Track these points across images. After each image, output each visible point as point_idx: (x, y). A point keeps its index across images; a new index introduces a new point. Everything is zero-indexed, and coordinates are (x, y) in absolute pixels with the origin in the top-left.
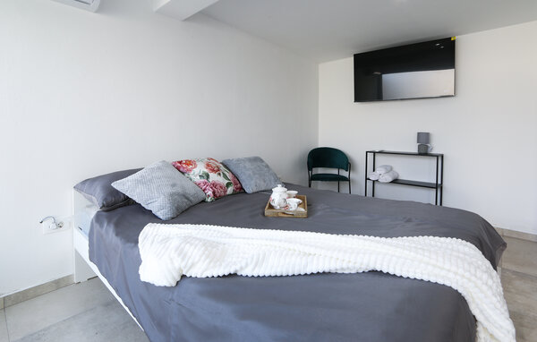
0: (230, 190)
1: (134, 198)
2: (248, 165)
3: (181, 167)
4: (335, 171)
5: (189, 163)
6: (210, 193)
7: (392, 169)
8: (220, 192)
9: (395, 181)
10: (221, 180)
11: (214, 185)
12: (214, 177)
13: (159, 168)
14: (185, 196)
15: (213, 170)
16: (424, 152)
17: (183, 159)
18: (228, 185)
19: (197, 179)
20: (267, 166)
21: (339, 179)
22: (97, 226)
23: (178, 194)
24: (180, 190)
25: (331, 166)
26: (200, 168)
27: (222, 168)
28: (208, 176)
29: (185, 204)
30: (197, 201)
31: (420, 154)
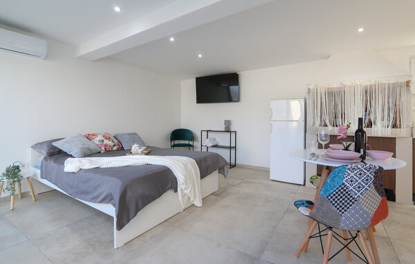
0: (115, 148)
1: (63, 150)
2: (127, 136)
3: (89, 137)
4: (187, 142)
5: (93, 135)
6: (103, 149)
7: (215, 139)
8: (108, 148)
9: (216, 146)
10: (111, 143)
11: (106, 145)
12: (106, 142)
13: (76, 137)
14: (89, 149)
15: (106, 139)
16: (228, 130)
17: (91, 133)
18: (114, 146)
19: (97, 143)
20: (139, 137)
21: (189, 146)
22: (45, 162)
23: (86, 148)
24: (87, 147)
25: (185, 139)
26: (100, 138)
27: (112, 138)
28: (103, 141)
29: (89, 152)
30: (95, 152)
31: (226, 131)
